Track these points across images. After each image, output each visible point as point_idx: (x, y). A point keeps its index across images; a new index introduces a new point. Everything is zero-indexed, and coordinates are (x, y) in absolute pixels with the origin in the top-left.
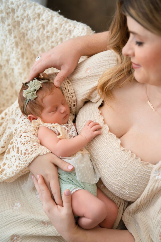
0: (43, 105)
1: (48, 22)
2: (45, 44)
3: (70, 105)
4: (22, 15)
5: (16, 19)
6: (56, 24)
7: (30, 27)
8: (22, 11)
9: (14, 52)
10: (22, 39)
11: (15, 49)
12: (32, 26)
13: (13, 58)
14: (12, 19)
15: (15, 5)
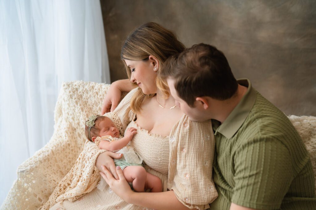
0: (100, 128)
1: (99, 89)
2: (101, 104)
3: (119, 128)
4: (82, 90)
5: (79, 94)
6: (104, 89)
7: (89, 96)
8: (82, 88)
9: (81, 115)
10: (85, 105)
11: (81, 113)
12: (90, 95)
13: (82, 119)
14: (77, 95)
15: (77, 86)
